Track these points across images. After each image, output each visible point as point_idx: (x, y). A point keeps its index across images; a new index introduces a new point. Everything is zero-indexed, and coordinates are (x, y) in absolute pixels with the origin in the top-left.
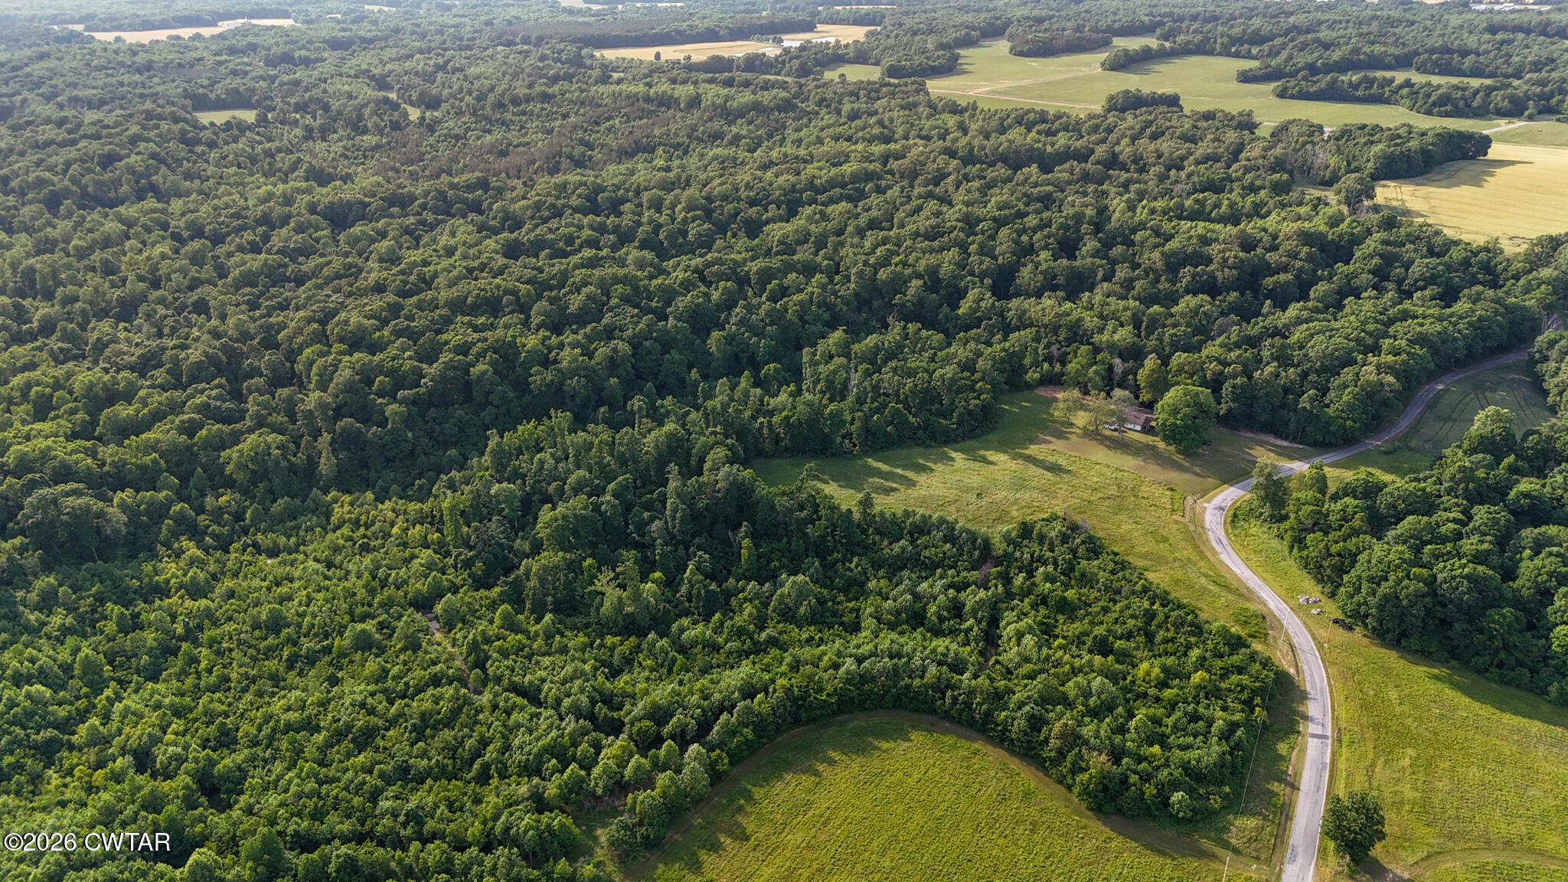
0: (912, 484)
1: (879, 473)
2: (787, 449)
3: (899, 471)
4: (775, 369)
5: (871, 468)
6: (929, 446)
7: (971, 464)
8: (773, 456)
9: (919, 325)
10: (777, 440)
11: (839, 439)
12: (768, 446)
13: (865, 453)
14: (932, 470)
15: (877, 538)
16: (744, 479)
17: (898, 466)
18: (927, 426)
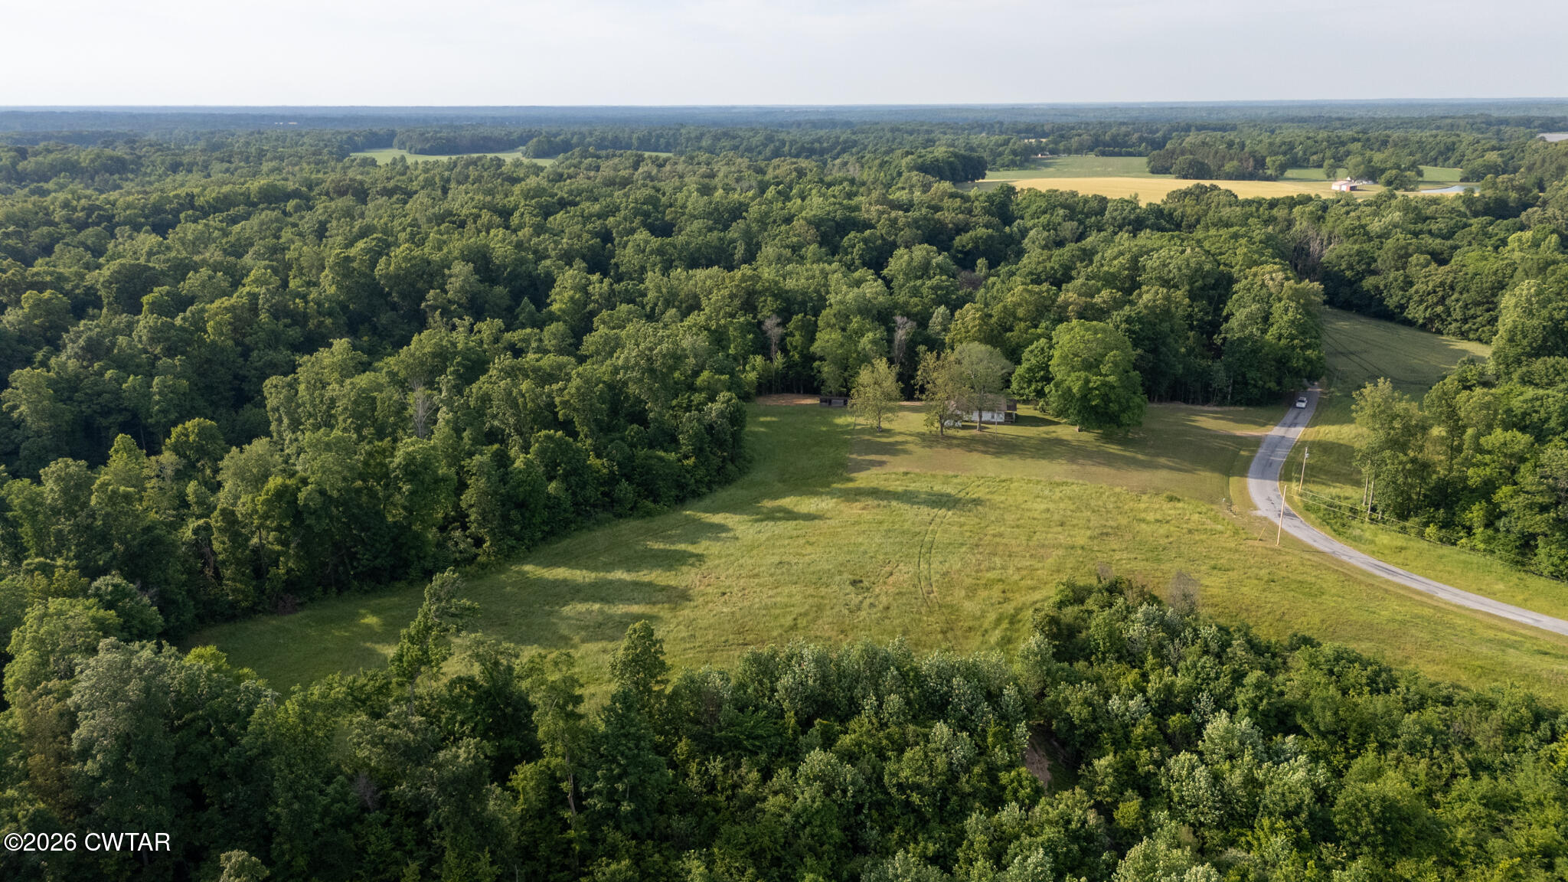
0: (679, 597)
1: (577, 592)
2: (292, 585)
3: (620, 575)
4: (202, 432)
5: (540, 582)
6: (649, 514)
7: (770, 528)
8: (251, 612)
9: (499, 322)
10: (258, 565)
11: (432, 534)
12: (232, 585)
13: (509, 555)
14: (700, 558)
15: (716, 766)
16: (192, 682)
17: (609, 567)
18: (628, 470)
